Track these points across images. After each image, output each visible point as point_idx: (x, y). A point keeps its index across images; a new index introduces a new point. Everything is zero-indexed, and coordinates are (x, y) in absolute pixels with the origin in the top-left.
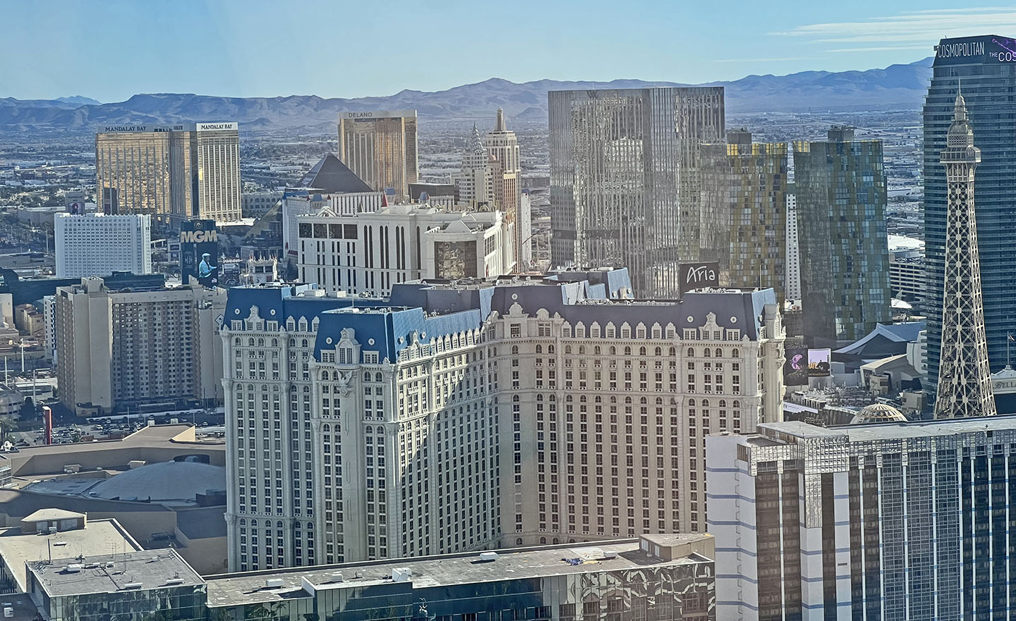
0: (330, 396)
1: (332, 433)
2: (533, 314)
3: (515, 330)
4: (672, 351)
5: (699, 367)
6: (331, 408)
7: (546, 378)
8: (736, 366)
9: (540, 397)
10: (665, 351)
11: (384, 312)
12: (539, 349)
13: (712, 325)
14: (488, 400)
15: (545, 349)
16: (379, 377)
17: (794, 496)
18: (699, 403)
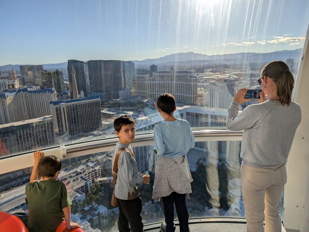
2: (24, 92)
3: (22, 94)
4: (43, 95)
5: (47, 97)
7: (27, 100)
8: (51, 97)
9: (26, 102)
11: (3, 93)
12: (25, 96)
13: (47, 92)
14: (19, 103)
16: (4, 101)
17: (60, 110)
18: (47, 101)
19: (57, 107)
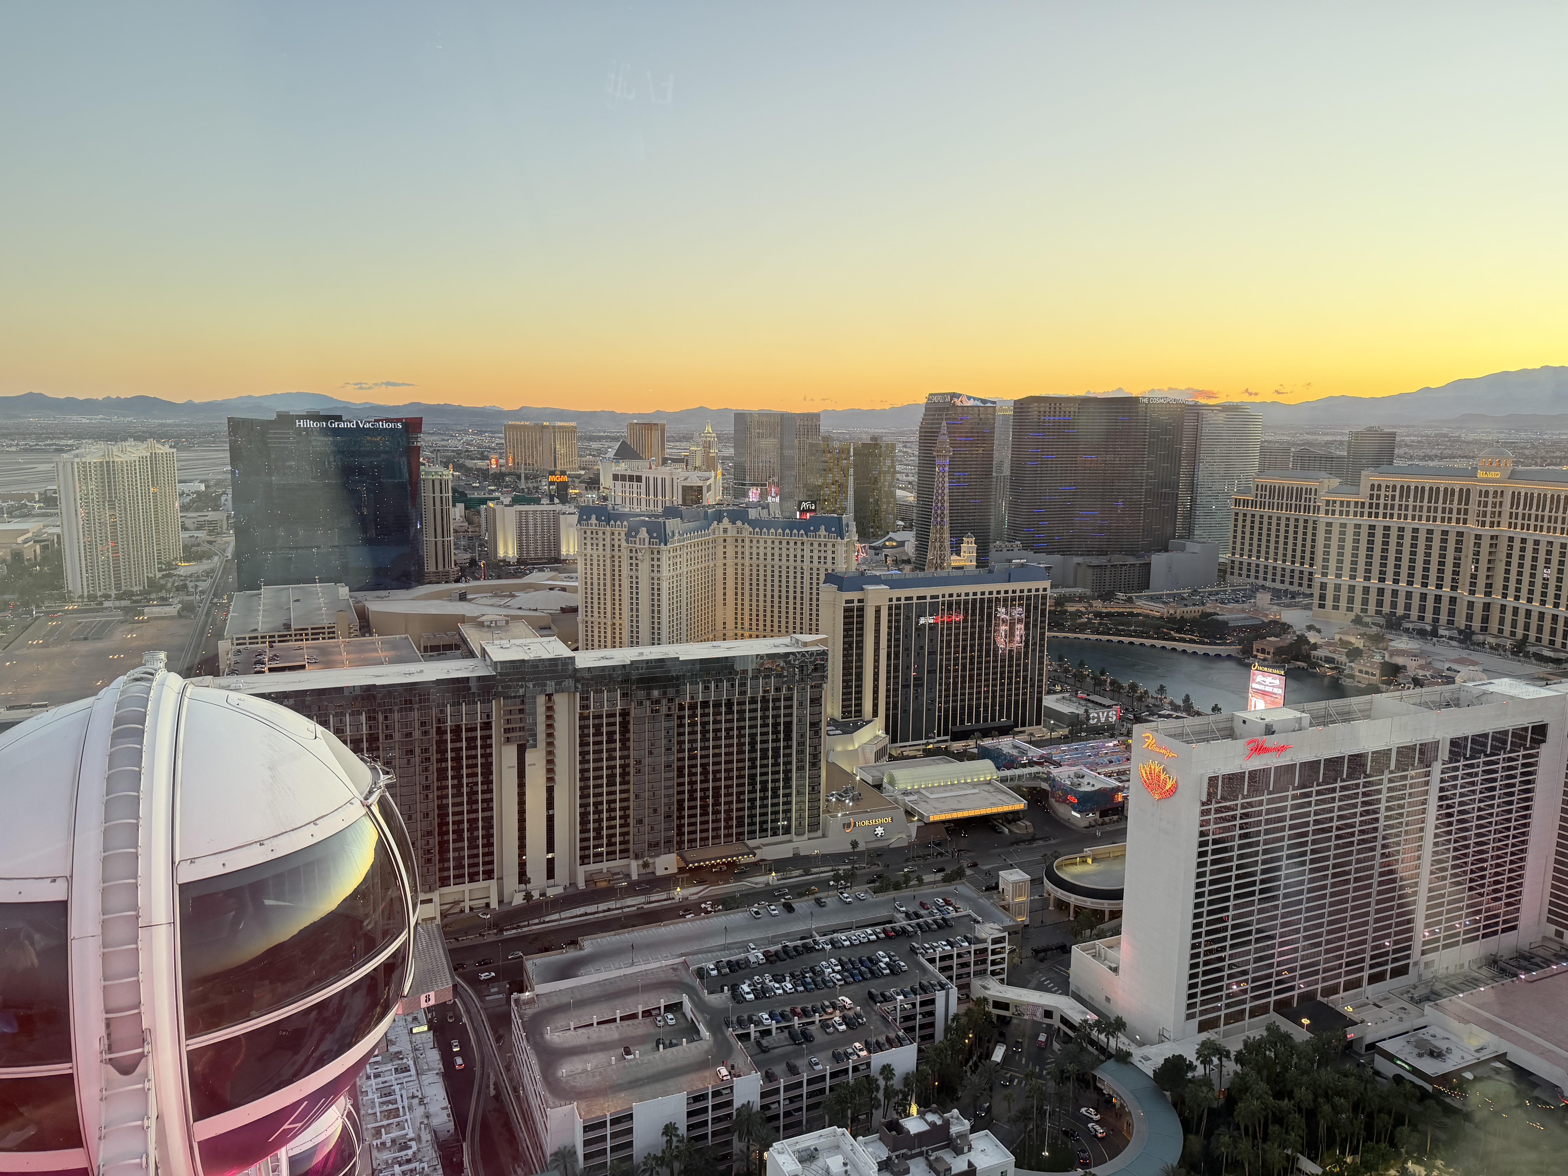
0: (634, 561)
1: (634, 580)
2: (734, 523)
3: (725, 531)
4: (803, 544)
5: (816, 552)
6: (634, 567)
7: (740, 555)
8: (833, 552)
9: (736, 564)
10: (799, 543)
11: (660, 520)
12: (736, 541)
13: (822, 532)
14: (711, 565)
15: (740, 540)
16: (658, 552)
17: (861, 616)
18: (815, 569)
19: (852, 601)
